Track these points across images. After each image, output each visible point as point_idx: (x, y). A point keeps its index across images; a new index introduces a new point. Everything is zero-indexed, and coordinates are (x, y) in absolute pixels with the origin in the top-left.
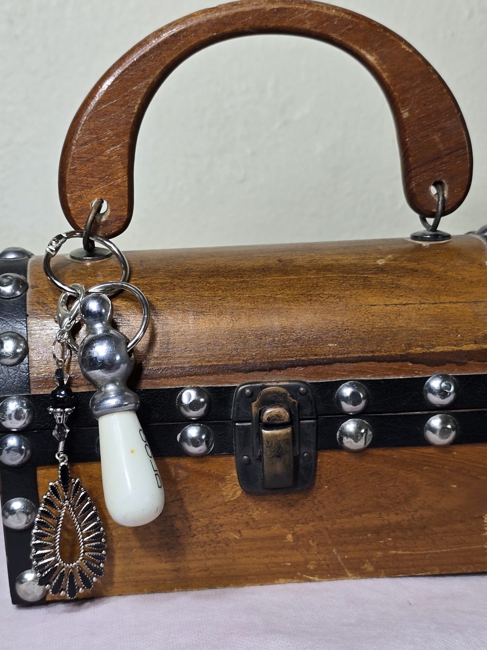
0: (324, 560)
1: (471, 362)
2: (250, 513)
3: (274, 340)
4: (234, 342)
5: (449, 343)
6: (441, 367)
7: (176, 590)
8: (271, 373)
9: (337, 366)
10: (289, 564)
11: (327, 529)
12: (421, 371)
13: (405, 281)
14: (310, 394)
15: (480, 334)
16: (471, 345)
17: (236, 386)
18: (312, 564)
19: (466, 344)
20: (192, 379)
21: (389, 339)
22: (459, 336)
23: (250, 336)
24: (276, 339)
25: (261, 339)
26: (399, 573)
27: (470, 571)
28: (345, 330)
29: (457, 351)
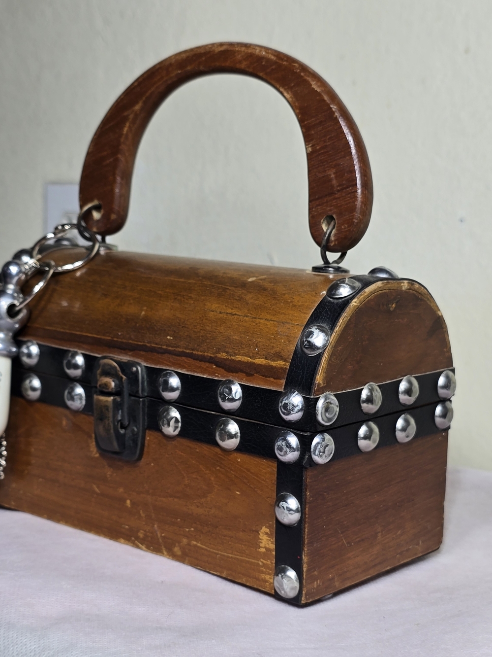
0: (149, 532)
1: (257, 375)
3: (136, 325)
5: (247, 354)
6: (234, 374)
9: (166, 356)
12: (220, 374)
14: (138, 374)
15: (272, 351)
16: (262, 360)
18: (142, 533)
19: (259, 358)
20: (78, 345)
22: (257, 349)
23: (123, 319)
24: (138, 325)
25: (129, 323)
26: (197, 565)
28: (183, 327)
29: (251, 362)
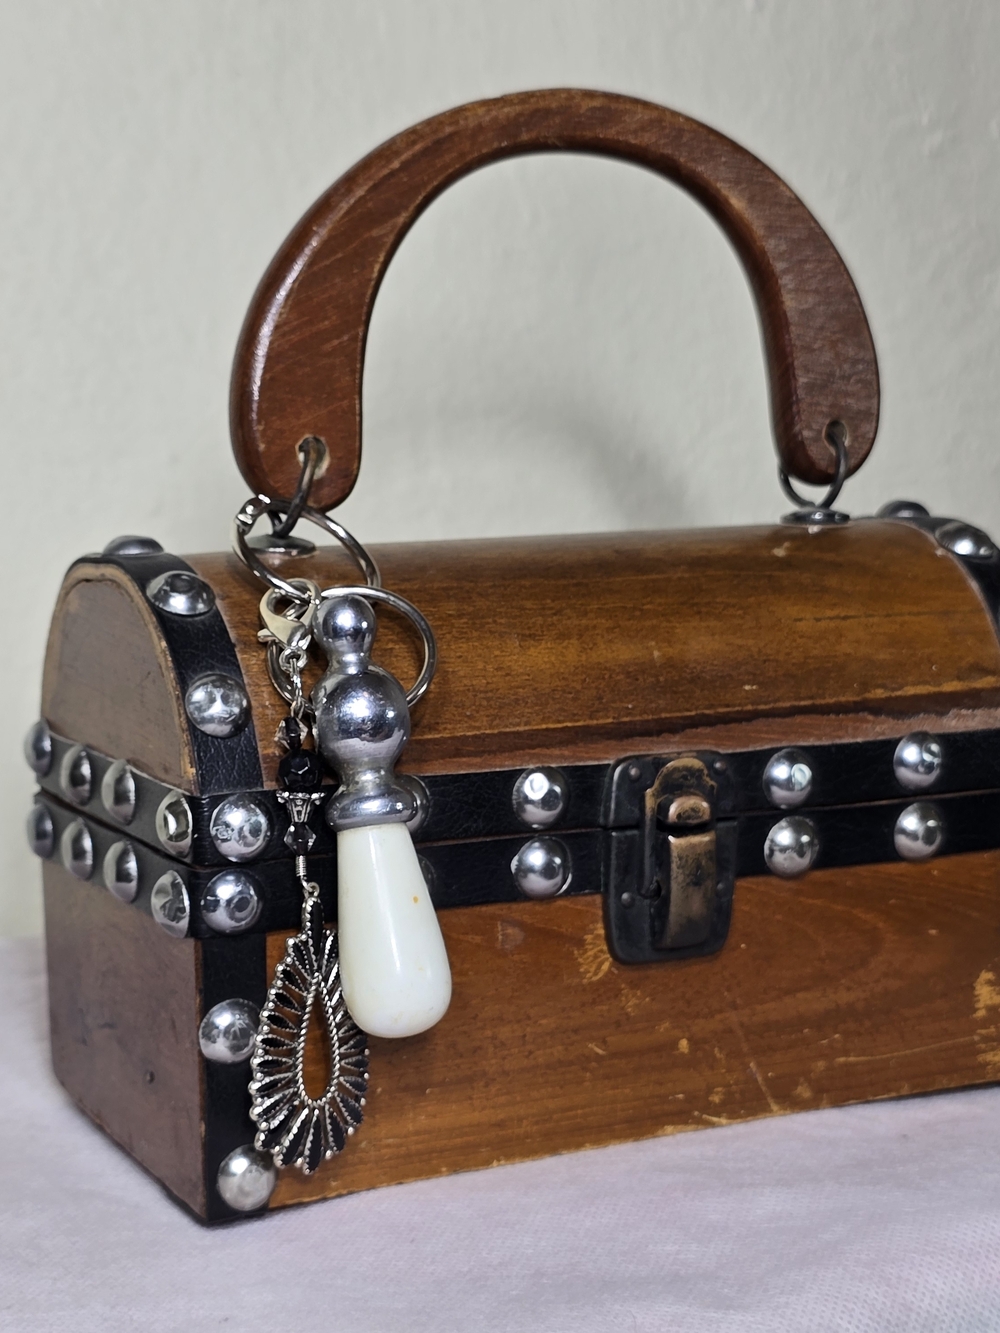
0: (736, 1084)
2: (623, 1003)
3: (658, 681)
4: (593, 685)
5: (922, 680)
7: (495, 1163)
8: (660, 739)
9: (760, 724)
10: (681, 1096)
11: (742, 1025)
12: (887, 729)
13: (832, 581)
14: (730, 772)
15: (963, 663)
16: (954, 683)
17: (609, 765)
18: (717, 1093)
19: (947, 682)
20: (534, 754)
21: (833, 675)
22: (933, 667)
23: (618, 674)
24: (661, 679)
25: (637, 680)
26: (848, 1099)
27: (952, 1085)
29: (934, 692)
